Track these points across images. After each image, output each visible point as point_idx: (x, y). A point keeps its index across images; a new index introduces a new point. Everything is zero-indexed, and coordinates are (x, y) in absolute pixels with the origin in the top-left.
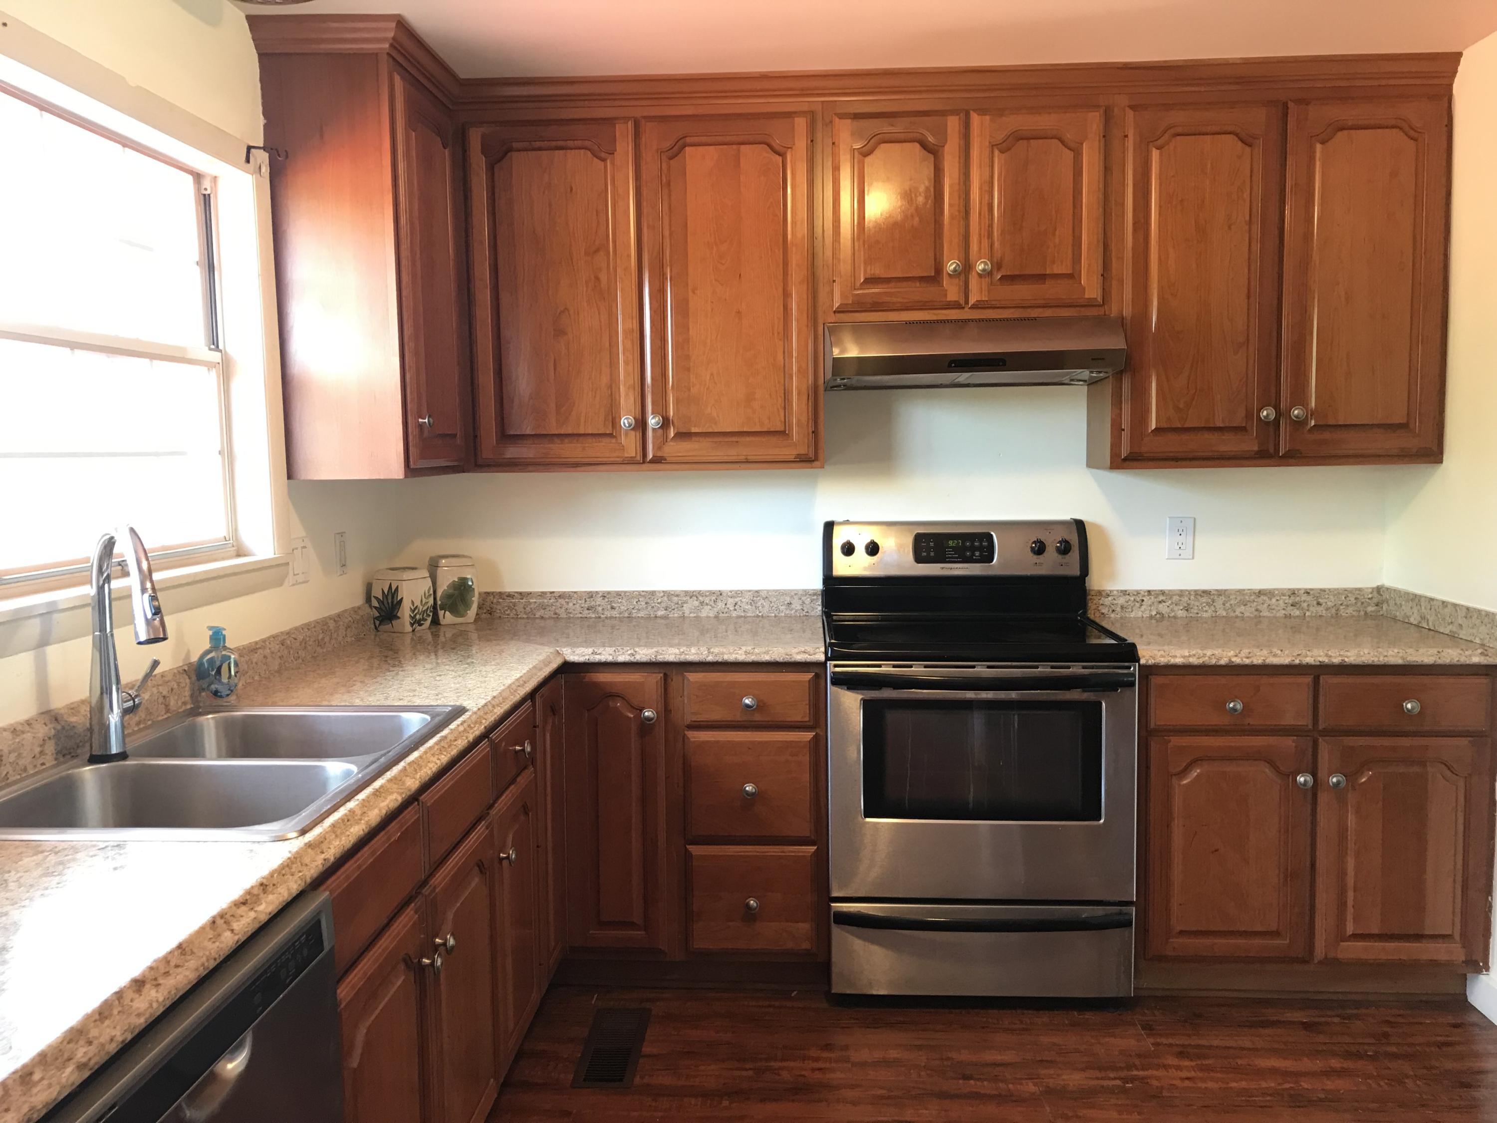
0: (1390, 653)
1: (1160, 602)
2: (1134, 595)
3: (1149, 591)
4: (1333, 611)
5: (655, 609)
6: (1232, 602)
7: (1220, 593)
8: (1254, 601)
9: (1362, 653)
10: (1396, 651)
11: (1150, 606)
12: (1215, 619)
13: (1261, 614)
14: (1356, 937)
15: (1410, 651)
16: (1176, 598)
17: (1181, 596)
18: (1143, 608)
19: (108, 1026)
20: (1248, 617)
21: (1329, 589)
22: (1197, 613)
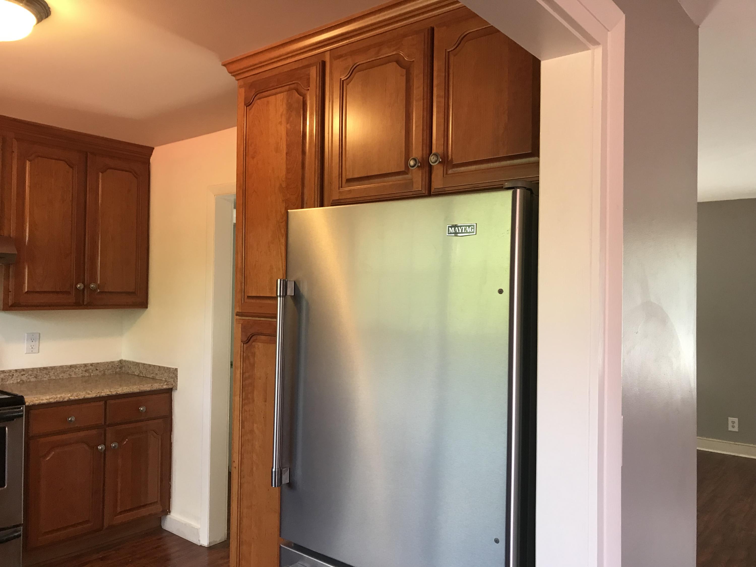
0: (134, 388)
1: (22, 375)
2: (8, 372)
3: (16, 370)
4: (103, 372)
6: (58, 372)
7: (53, 368)
8: (68, 371)
9: (124, 389)
10: (136, 386)
11: (17, 377)
12: (50, 380)
13: (71, 377)
14: (121, 513)
15: (141, 386)
16: (30, 372)
17: (32, 371)
18: (13, 379)
20: (66, 378)
21: (101, 363)
22: (41, 379)
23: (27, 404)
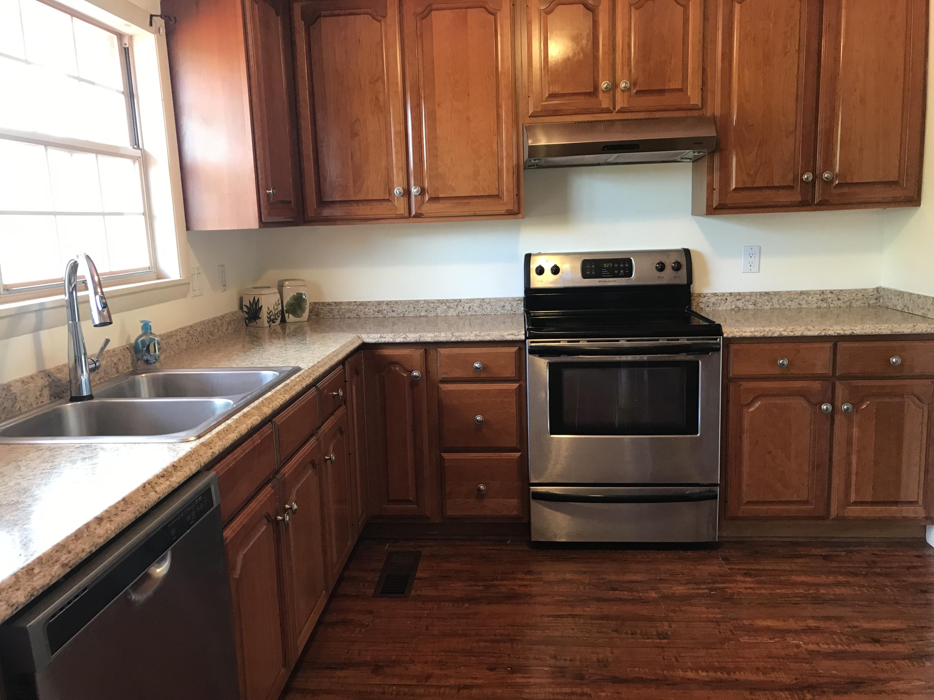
0: (883, 327)
1: (738, 300)
2: (721, 296)
3: (731, 293)
4: (848, 303)
5: (420, 311)
6: (784, 299)
7: (776, 293)
8: (797, 298)
9: (865, 328)
10: (887, 326)
11: (732, 302)
12: (773, 310)
13: (802, 306)
14: (856, 503)
15: (896, 326)
16: (748, 297)
17: (751, 296)
18: (726, 304)
19: (81, 543)
20: (793, 308)
21: (846, 290)
22: (761, 307)
23: (725, 335)
